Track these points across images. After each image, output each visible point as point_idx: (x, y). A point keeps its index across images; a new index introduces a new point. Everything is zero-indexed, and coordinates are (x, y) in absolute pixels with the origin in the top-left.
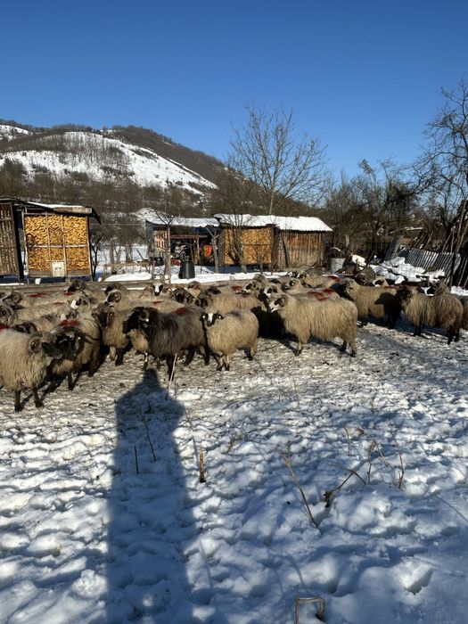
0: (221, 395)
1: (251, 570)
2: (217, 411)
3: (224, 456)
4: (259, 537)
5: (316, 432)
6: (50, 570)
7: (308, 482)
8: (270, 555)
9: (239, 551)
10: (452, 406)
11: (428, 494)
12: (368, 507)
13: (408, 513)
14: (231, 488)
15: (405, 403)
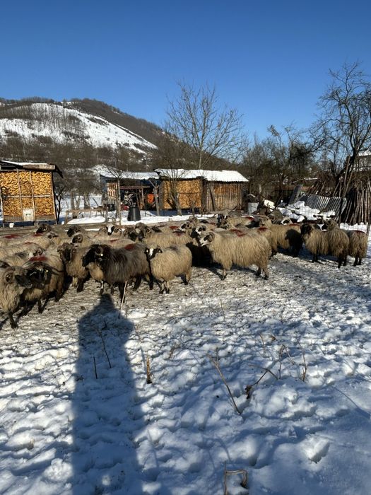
0: (163, 313)
1: (189, 451)
2: (160, 326)
3: (166, 362)
4: (195, 425)
5: (238, 340)
6: (25, 461)
7: (232, 380)
8: (204, 438)
9: (179, 437)
10: (342, 316)
11: (325, 385)
12: (280, 397)
13: (311, 400)
14: (172, 387)
15: (306, 314)
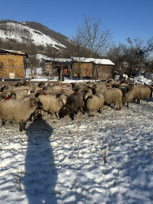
0: (95, 126)
1: (145, 201)
2: (97, 133)
3: (110, 152)
4: (141, 186)
5: (141, 142)
6: (61, 201)
8: (151, 194)
9: (137, 193)
14: (119, 165)
